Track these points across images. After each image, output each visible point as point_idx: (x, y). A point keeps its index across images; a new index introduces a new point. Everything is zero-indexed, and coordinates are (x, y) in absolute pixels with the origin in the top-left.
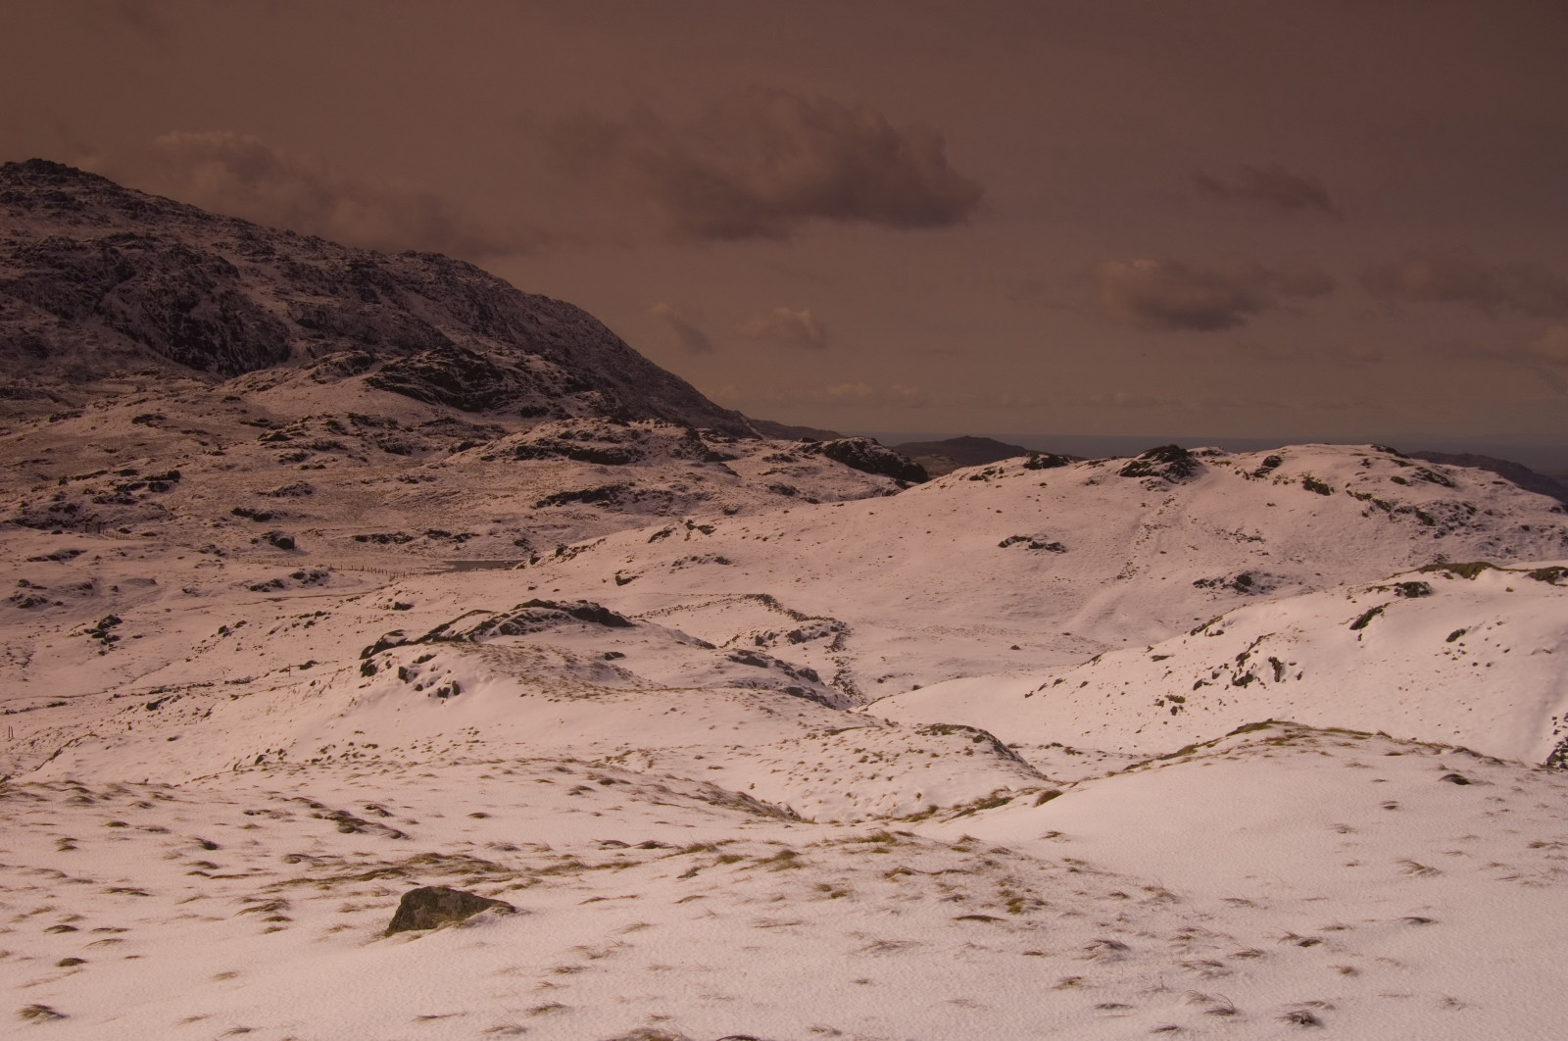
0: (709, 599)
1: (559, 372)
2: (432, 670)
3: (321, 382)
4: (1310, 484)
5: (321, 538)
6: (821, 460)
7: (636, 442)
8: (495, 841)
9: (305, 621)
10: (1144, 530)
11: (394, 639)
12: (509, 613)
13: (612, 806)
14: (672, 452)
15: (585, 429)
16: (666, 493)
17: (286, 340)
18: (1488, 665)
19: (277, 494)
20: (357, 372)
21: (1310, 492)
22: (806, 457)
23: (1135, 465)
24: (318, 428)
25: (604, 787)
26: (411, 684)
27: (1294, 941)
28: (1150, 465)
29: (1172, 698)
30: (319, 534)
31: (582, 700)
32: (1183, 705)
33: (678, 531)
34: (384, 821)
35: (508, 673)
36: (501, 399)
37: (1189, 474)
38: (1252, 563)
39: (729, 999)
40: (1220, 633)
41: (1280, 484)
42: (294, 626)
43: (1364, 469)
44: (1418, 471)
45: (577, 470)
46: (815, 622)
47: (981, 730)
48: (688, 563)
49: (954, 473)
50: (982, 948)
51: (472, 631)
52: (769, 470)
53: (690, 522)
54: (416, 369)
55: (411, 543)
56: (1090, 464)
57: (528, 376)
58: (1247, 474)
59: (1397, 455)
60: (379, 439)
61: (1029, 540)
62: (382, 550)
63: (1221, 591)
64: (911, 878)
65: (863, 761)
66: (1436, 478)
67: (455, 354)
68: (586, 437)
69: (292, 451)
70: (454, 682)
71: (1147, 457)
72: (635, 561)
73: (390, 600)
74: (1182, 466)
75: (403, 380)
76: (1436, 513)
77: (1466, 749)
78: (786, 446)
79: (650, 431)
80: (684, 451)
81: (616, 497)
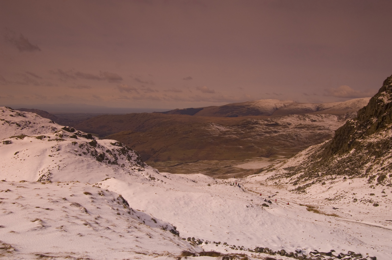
18: (24, 160)
43: (3, 113)
44: (16, 113)
59: (11, 109)
66: (21, 115)
76: (21, 123)
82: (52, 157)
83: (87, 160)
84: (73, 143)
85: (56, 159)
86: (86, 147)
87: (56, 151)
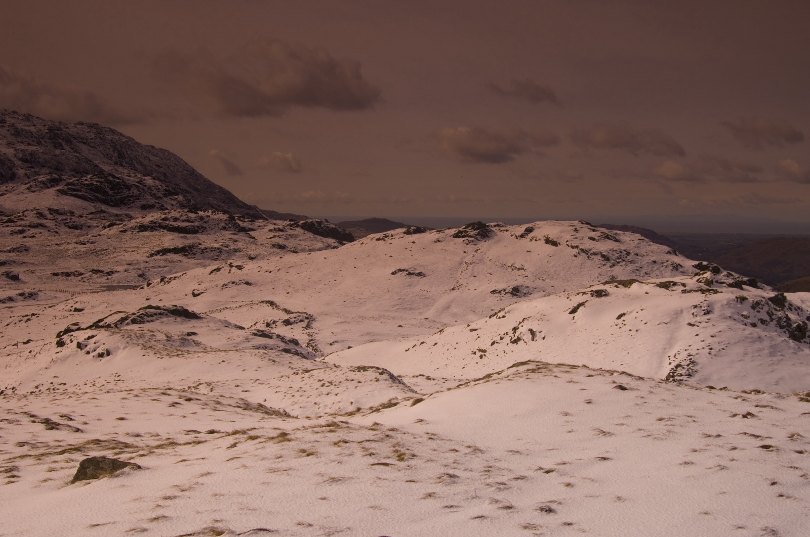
0: (242, 304)
1: (161, 186)
2: (95, 343)
3: (33, 192)
4: (548, 241)
5: (34, 274)
6: (299, 231)
7: (202, 222)
8: (129, 432)
9: (26, 318)
10: (465, 265)
11: (74, 327)
12: (136, 312)
13: (191, 412)
14: (221, 227)
15: (175, 215)
16: (218, 249)
17: (13, 169)
18: (637, 331)
19: (9, 251)
20: (52, 186)
21: (548, 245)
22: (291, 229)
23: (460, 232)
24: (31, 216)
25: (187, 402)
26: (83, 351)
27: (542, 471)
28: (468, 232)
29: (480, 350)
30: (33, 272)
31: (175, 357)
32: (485, 354)
33: (224, 268)
34: (70, 423)
35: (136, 344)
36: (130, 200)
37: (487, 236)
38: (520, 281)
39: (254, 510)
40: (504, 317)
41: (533, 241)
42: (20, 321)
43: (575, 233)
44: (602, 234)
45: (171, 237)
46: (297, 314)
47: (383, 369)
48: (230, 285)
49: (368, 237)
50: (385, 479)
51: (116, 322)
52: (272, 236)
53: (231, 263)
54: (84, 184)
55: (83, 276)
56: (437, 231)
57: (145, 188)
58: (516, 236)
59: (591, 226)
60: (65, 222)
61: (407, 271)
62: (67, 280)
63: (504, 296)
64: (348, 444)
65: (323, 385)
66: (610, 237)
67: (106, 177)
68: (176, 219)
69: (18, 228)
70: (107, 349)
71: (466, 228)
72: (202, 284)
73: (72, 307)
74: (484, 232)
75: (78, 190)
76: (610, 255)
77: (626, 373)
78: (281, 224)
79: (209, 216)
80: (227, 227)
81: (191, 251)
82: (695, 327)
83: (768, 337)
84: (739, 299)
85: (702, 332)
86: (766, 308)
87: (702, 316)
